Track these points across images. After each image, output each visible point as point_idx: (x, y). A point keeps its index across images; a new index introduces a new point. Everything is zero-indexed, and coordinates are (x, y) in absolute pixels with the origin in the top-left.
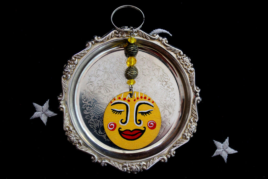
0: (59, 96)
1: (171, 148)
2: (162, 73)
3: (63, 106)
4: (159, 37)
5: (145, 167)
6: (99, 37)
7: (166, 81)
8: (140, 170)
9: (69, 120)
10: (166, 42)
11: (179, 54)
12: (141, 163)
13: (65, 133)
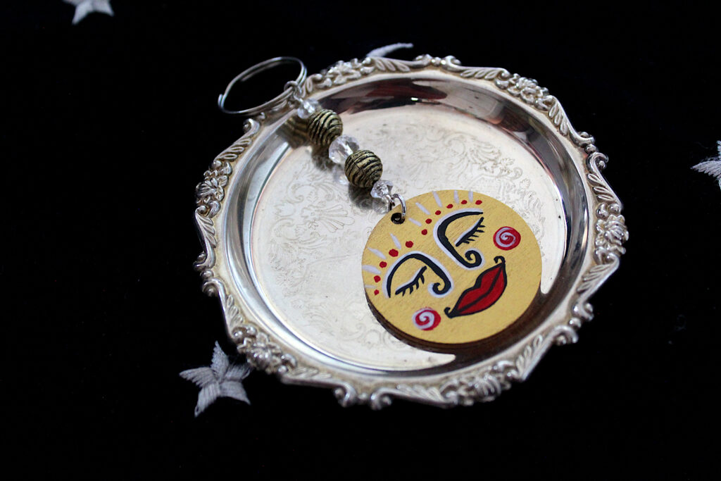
0: (197, 261)
2: (474, 145)
5: (513, 373)
7: (492, 157)
8: (501, 384)
10: (455, 64)
11: (498, 77)
12: (496, 367)
13: (236, 347)
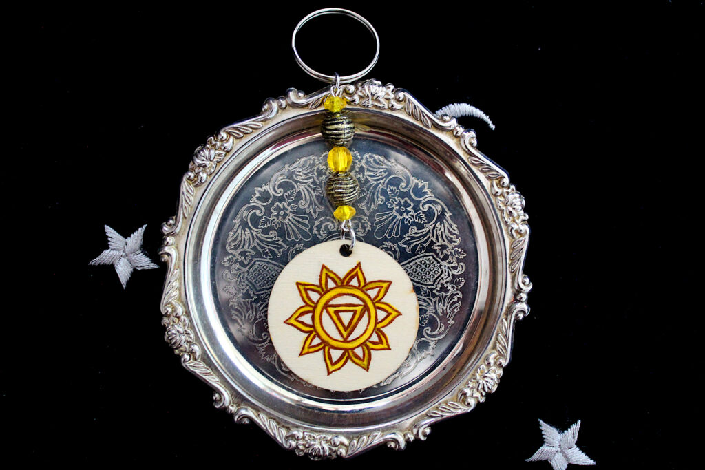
0: (167, 224)
1: (421, 418)
3: (173, 249)
4: (456, 124)
5: (343, 451)
6: (301, 94)
8: (330, 454)
9: (180, 290)
10: (471, 145)
11: (498, 181)
12: (335, 438)
13: (162, 319)
